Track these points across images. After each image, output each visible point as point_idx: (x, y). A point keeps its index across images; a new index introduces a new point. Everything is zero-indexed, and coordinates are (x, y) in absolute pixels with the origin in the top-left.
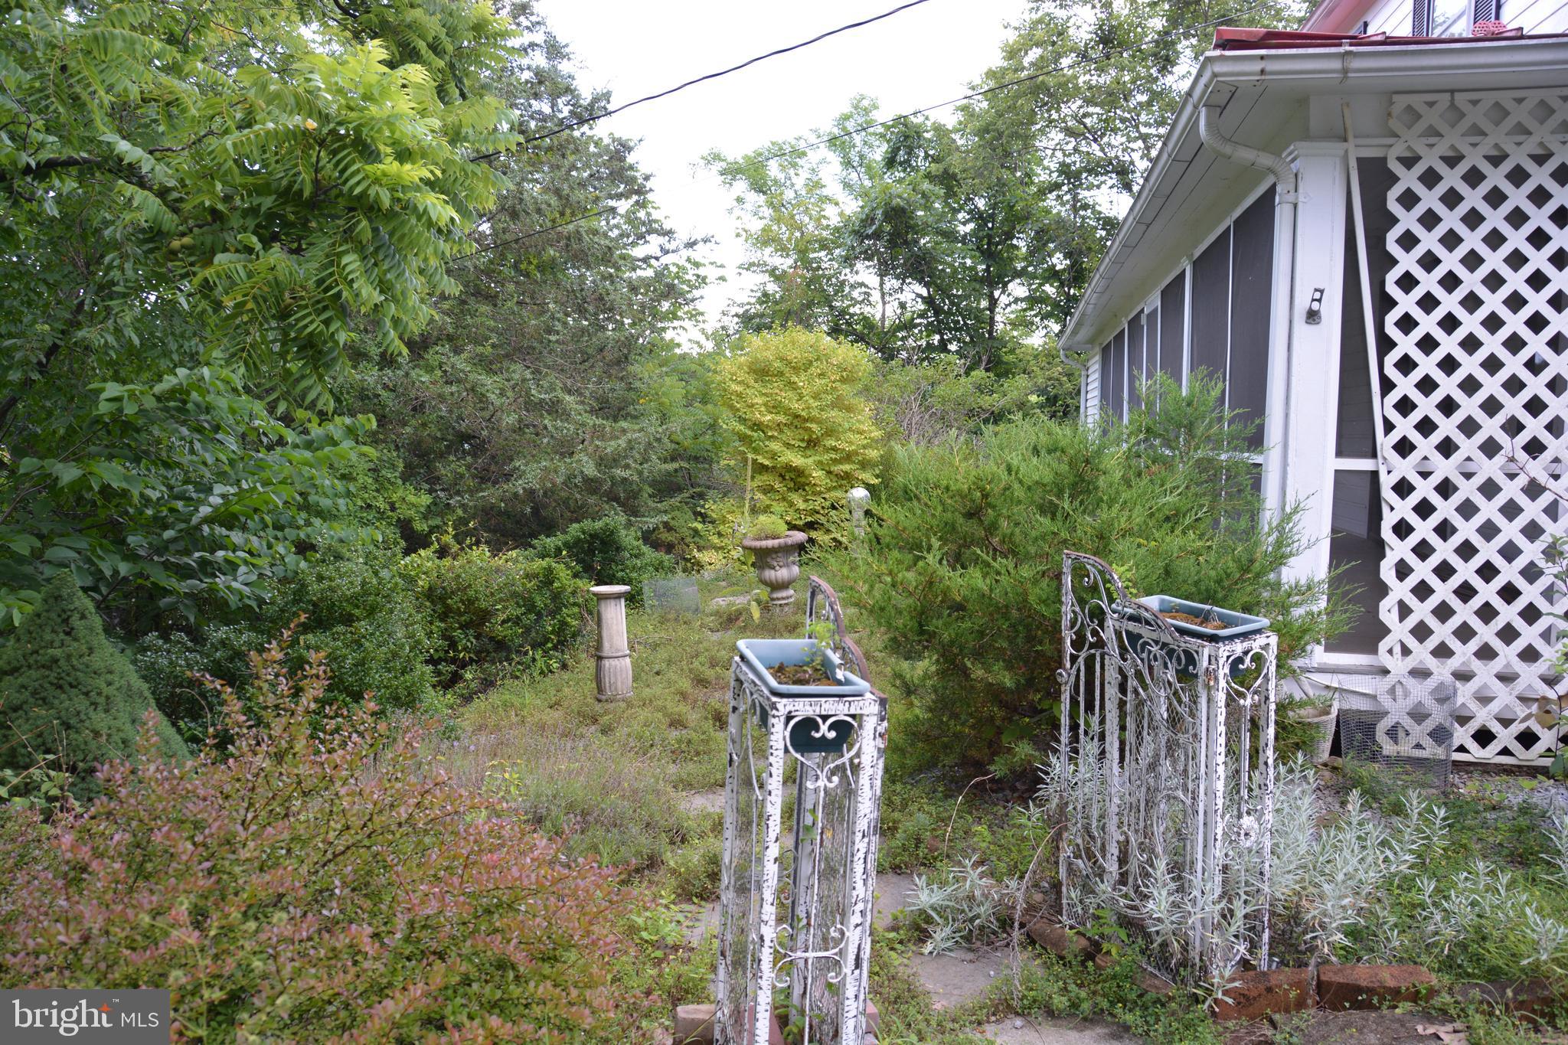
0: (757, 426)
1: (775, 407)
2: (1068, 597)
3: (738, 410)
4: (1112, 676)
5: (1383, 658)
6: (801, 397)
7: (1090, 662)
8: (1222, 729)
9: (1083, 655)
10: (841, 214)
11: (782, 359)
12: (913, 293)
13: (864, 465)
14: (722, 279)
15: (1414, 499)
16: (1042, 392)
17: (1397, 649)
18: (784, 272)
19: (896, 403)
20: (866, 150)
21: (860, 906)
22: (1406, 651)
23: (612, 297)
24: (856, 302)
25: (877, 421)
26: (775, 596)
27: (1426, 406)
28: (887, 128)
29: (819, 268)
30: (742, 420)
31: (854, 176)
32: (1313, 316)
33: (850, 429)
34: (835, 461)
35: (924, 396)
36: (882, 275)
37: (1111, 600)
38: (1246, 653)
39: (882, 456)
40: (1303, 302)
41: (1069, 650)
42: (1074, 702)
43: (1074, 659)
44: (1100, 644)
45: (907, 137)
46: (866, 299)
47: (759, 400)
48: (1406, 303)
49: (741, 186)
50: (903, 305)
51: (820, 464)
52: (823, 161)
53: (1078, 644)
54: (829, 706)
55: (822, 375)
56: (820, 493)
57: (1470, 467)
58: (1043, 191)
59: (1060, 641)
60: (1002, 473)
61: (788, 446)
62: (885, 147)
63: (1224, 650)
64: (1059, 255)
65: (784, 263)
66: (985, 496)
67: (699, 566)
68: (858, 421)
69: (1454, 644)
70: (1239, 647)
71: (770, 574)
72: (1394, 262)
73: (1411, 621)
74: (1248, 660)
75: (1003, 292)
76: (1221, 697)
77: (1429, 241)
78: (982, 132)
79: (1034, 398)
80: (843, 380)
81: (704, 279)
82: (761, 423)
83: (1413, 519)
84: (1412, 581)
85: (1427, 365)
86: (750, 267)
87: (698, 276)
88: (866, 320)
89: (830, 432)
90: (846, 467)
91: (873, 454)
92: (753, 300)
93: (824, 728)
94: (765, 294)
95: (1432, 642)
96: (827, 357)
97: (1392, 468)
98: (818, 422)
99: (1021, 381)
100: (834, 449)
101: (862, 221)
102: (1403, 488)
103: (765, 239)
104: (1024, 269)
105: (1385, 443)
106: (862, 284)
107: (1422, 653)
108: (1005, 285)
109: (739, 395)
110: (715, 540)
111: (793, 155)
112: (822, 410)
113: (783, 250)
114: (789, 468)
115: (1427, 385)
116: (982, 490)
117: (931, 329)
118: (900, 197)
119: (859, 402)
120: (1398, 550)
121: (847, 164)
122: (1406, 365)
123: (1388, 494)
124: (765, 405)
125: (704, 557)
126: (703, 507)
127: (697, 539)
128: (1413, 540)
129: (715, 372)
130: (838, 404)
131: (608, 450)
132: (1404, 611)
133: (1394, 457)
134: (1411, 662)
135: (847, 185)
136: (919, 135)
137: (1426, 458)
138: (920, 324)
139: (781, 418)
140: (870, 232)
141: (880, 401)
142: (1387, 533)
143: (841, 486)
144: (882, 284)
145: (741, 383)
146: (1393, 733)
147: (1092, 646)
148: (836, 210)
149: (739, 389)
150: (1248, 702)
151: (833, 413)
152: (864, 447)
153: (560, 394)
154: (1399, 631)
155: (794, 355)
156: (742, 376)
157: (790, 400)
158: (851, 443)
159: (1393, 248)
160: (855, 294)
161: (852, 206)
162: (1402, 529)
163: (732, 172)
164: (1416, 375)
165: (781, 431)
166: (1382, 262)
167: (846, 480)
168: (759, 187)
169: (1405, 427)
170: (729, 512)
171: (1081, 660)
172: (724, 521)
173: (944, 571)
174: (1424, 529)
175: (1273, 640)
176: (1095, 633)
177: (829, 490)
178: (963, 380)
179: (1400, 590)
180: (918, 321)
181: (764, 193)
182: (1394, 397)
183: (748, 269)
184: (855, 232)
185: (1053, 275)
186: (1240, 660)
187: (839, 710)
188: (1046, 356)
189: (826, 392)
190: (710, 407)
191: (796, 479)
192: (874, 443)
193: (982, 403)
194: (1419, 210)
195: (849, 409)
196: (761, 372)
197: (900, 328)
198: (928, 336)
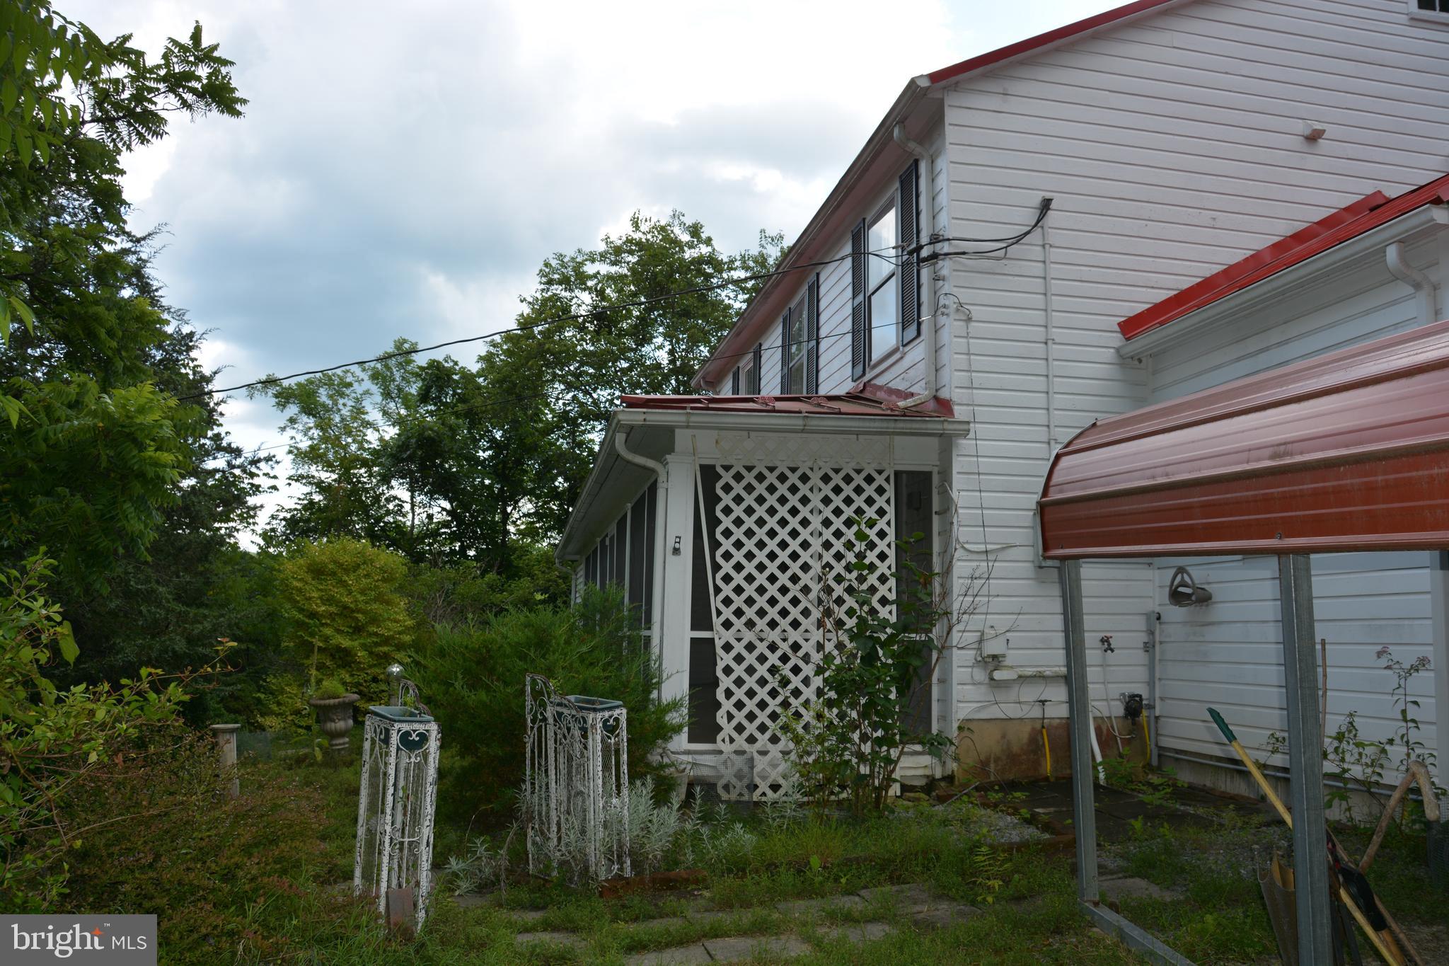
0: (313, 615)
1: (329, 600)
2: (529, 698)
3: (298, 602)
4: (551, 734)
5: (720, 745)
6: (350, 593)
7: (540, 728)
8: (600, 753)
9: (536, 726)
10: (381, 439)
11: (335, 562)
12: (440, 508)
13: (400, 647)
14: (274, 488)
15: (733, 653)
16: (544, 591)
17: (727, 739)
18: (330, 484)
19: (424, 599)
20: (403, 384)
21: (429, 817)
22: (732, 740)
23: (197, 508)
24: (388, 513)
25: (410, 613)
26: (334, 742)
27: (738, 601)
28: (422, 368)
29: (359, 482)
30: (301, 610)
31: (392, 405)
32: (676, 551)
33: (389, 619)
34: (376, 644)
35: (447, 593)
36: (412, 490)
37: (549, 698)
38: (611, 717)
39: (413, 641)
40: (671, 543)
41: (530, 724)
42: (533, 752)
43: (532, 728)
44: (545, 719)
45: (438, 378)
46: (399, 511)
47: (315, 595)
48: (727, 545)
49: (293, 410)
50: (430, 517)
51: (364, 647)
52: (367, 392)
53: (533, 721)
54: (416, 726)
55: (367, 576)
56: (364, 669)
57: (763, 635)
58: (550, 428)
59: (525, 720)
60: (499, 639)
61: (339, 631)
62: (420, 384)
63: (599, 715)
64: (560, 479)
65: (328, 477)
66: (488, 651)
67: (262, 728)
68: (395, 612)
69: (757, 735)
70: (607, 714)
71: (331, 726)
72: (720, 522)
73: (734, 723)
74: (611, 721)
75: (514, 508)
76: (599, 738)
77: (738, 511)
78: (501, 381)
79: (539, 597)
80: (384, 580)
81: (258, 487)
82: (317, 613)
83: (733, 665)
84: (734, 699)
85: (739, 579)
86: (299, 478)
87: (252, 485)
88: (399, 527)
89: (375, 620)
90: (385, 649)
91: (407, 638)
92: (299, 507)
93: (414, 736)
94: (311, 502)
95: (746, 734)
96: (372, 561)
97: (720, 636)
98: (364, 612)
99: (525, 582)
100: (376, 634)
101: (398, 447)
102: (728, 647)
103: (312, 455)
104: (534, 489)
105: (717, 622)
106: (395, 498)
107: (740, 741)
108: (517, 502)
109: (300, 590)
110: (275, 707)
111: (340, 387)
112: (366, 603)
113: (329, 466)
114: (339, 649)
115: (739, 590)
116: (486, 647)
117: (453, 537)
118: (432, 430)
119: (395, 597)
120: (726, 682)
121: (387, 395)
122: (727, 579)
123: (720, 651)
124: (321, 598)
125: (268, 721)
126: (265, 680)
127: (259, 707)
128: (734, 676)
129: (279, 571)
130: (380, 599)
131: (196, 632)
132: (730, 717)
133: (722, 630)
134: (734, 746)
135: (385, 413)
136: (450, 378)
137: (739, 631)
138: (445, 533)
139: (333, 609)
140: (405, 456)
141: (412, 597)
142: (719, 673)
143: (380, 664)
144: (412, 497)
145: (301, 580)
146: (726, 787)
147: (541, 721)
148: (376, 435)
149: (299, 585)
150: (613, 741)
151: (375, 606)
152: (400, 633)
153: (155, 586)
154: (728, 729)
155: (346, 559)
156: (302, 574)
157: (341, 595)
158: (389, 630)
159: (719, 514)
160: (391, 506)
161: (391, 432)
162: (728, 671)
163: (284, 398)
164: (733, 584)
165: (333, 620)
166: (714, 522)
167: (387, 659)
168: (308, 410)
169: (728, 613)
170: (287, 685)
171: (535, 729)
172: (282, 691)
173: (465, 692)
174: (739, 670)
175: (624, 711)
176: (542, 714)
177: (371, 667)
178: (479, 581)
179: (727, 705)
180: (443, 530)
181: (314, 416)
182: (721, 596)
183: (296, 481)
184: (392, 456)
185: (555, 494)
186: (607, 720)
187: (421, 728)
188: (547, 562)
189: (370, 589)
190: (270, 599)
191: (343, 658)
192: (407, 630)
193: (494, 600)
194: (733, 494)
195: (388, 603)
196: (318, 571)
197: (426, 536)
198: (451, 543)
